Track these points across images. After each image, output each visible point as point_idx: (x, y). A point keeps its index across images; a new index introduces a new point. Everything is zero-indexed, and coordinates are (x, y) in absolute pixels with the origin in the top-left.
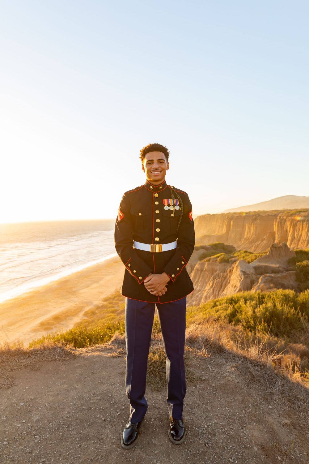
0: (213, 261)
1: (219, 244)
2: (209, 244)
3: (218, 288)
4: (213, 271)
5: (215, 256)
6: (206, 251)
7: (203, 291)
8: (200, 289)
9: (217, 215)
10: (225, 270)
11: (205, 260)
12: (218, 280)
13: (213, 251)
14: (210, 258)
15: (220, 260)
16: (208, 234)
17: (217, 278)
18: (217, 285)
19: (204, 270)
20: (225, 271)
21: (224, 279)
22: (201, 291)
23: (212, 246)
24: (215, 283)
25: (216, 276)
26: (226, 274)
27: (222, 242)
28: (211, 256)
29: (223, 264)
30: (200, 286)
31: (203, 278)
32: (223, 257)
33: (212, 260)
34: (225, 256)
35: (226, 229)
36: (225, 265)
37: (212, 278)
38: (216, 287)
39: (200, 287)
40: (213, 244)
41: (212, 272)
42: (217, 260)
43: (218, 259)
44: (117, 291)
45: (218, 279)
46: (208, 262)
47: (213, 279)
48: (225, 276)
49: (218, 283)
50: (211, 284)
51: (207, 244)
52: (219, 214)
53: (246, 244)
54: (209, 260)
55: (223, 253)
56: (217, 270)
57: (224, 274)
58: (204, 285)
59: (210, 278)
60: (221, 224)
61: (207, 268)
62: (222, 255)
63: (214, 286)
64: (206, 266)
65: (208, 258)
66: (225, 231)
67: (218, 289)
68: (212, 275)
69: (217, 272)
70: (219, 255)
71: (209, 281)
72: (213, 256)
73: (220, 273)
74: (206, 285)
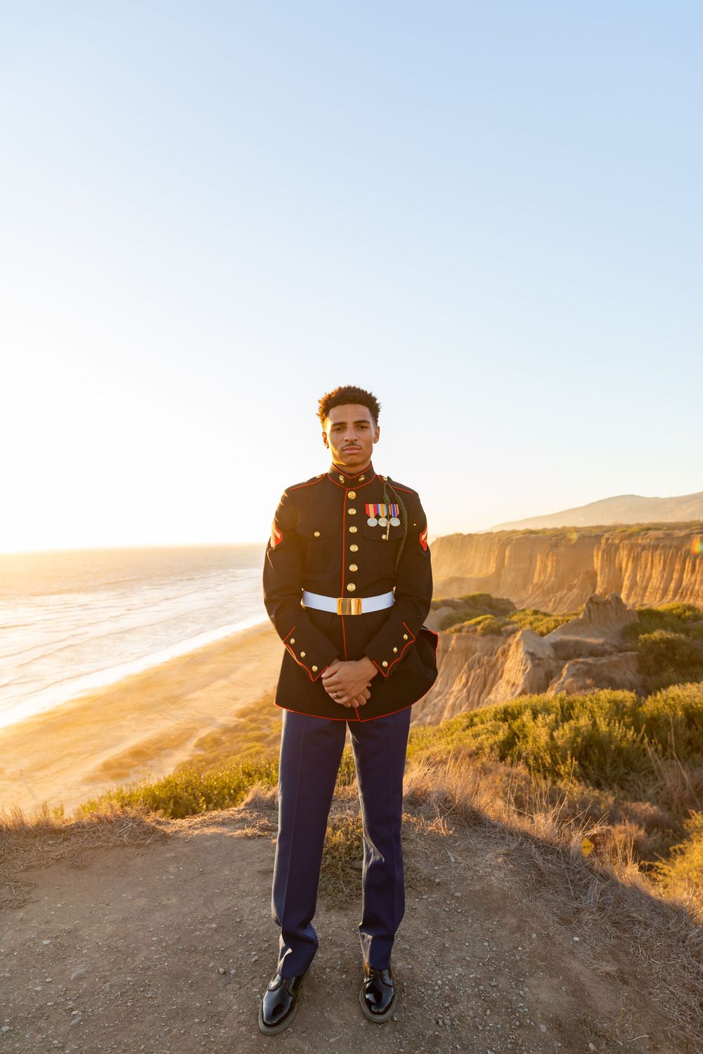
0: (468, 632)
1: (481, 595)
2: (459, 597)
3: (477, 688)
4: (467, 652)
5: (473, 621)
6: (455, 612)
7: (447, 693)
8: (442, 690)
9: (476, 535)
10: (493, 650)
11: (452, 629)
12: (479, 671)
13: (468, 610)
14: (461, 624)
15: (482, 629)
16: (457, 575)
17: (477, 666)
18: (476, 682)
19: (450, 649)
20: (494, 652)
21: (492, 670)
22: (444, 694)
23: (467, 600)
24: (472, 677)
25: (474, 662)
26: (494, 659)
27: (487, 593)
28: (463, 622)
29: (489, 637)
30: (441, 683)
31: (446, 667)
32: (490, 624)
33: (466, 629)
34: (494, 621)
35: (494, 565)
36: (492, 640)
37: (466, 666)
38: (474, 686)
39: (440, 686)
40: (469, 597)
41: (467, 654)
42: (476, 630)
43: (479, 627)
44: (268, 695)
45: (479, 668)
46: (458, 634)
47: (467, 670)
48: (492, 663)
49: (478, 678)
50: (464, 680)
51: (456, 597)
52: (481, 533)
53: (537, 596)
54: (460, 630)
55: (488, 616)
56: (476, 651)
57: (491, 658)
58: (449, 681)
59: (461, 668)
60: (485, 555)
61: (455, 646)
62: (486, 619)
63: (469, 684)
64: (453, 642)
65: (457, 626)
66: (493, 570)
67: (478, 690)
68: (466, 661)
69: (476, 654)
70: (480, 618)
71: (460, 672)
72: (468, 620)
73: (483, 656)
74: (454, 683)
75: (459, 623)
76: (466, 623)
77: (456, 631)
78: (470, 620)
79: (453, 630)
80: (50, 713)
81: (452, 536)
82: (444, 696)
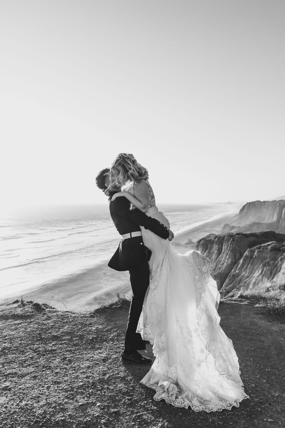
1: (270, 232)
2: (259, 232)
4: (263, 259)
5: (266, 244)
6: (257, 239)
8: (249, 276)
9: (268, 202)
11: (256, 247)
12: (268, 268)
13: (263, 239)
14: (260, 245)
15: (271, 248)
16: (257, 221)
17: (268, 265)
19: (254, 257)
20: (276, 259)
21: (275, 267)
24: (265, 270)
26: (276, 262)
27: (273, 231)
28: (261, 244)
29: (274, 252)
30: (249, 272)
31: (252, 265)
32: (275, 245)
33: (262, 248)
34: (277, 244)
35: (276, 217)
37: (261, 265)
38: (266, 274)
40: (264, 232)
42: (267, 248)
43: (269, 247)
46: (259, 250)
47: (262, 267)
48: (275, 264)
49: (268, 271)
50: (260, 272)
51: (257, 232)
52: (270, 201)
54: (259, 248)
55: (274, 242)
56: (267, 258)
57: (274, 262)
59: (259, 266)
60: (272, 212)
61: (257, 255)
62: (273, 243)
63: (263, 273)
64: (256, 253)
65: (258, 246)
66: (276, 219)
68: (262, 263)
69: (267, 260)
70: (270, 243)
71: (258, 268)
72: (263, 243)
73: (271, 261)
74: (255, 272)
75: (259, 244)
76: (263, 245)
77: (257, 248)
78: (264, 243)
79: (256, 248)
81: (255, 202)
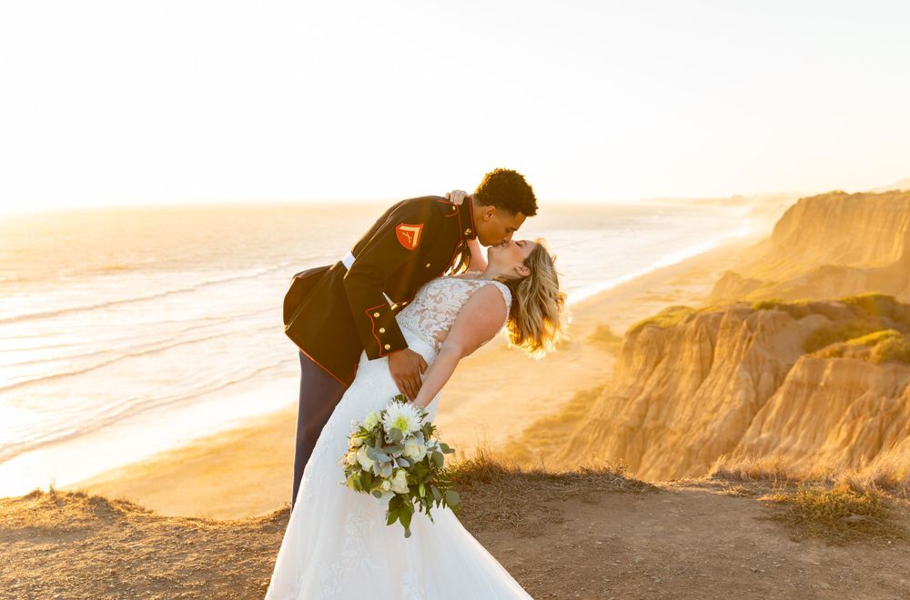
0: (854, 356)
1: (878, 298)
2: (839, 299)
4: (852, 390)
5: (864, 339)
6: (831, 323)
7: (814, 454)
8: (804, 449)
9: (870, 195)
10: (896, 388)
11: (827, 351)
12: (871, 420)
13: (854, 322)
14: (842, 344)
15: (878, 353)
16: (833, 263)
17: (868, 413)
18: (865, 439)
19: (822, 384)
20: (898, 391)
21: (893, 420)
22: (807, 456)
23: (853, 304)
24: (858, 429)
25: (863, 406)
26: (898, 402)
27: (887, 294)
28: (846, 339)
29: (892, 366)
30: (804, 437)
31: (814, 411)
32: (892, 343)
33: (850, 353)
34: (900, 341)
35: (901, 248)
36: (896, 371)
37: (848, 412)
38: (862, 444)
39: (803, 443)
40: (857, 299)
41: (850, 393)
42: (867, 354)
44: (514, 443)
45: (872, 415)
46: (837, 359)
47: (850, 418)
48: (894, 408)
49: (869, 431)
50: (844, 434)
51: (832, 299)
52: (878, 192)
54: (840, 354)
55: (890, 332)
56: (867, 388)
57: (893, 400)
58: (819, 434)
59: (840, 414)
60: (885, 230)
61: (831, 378)
62: (887, 336)
63: (853, 441)
64: (827, 372)
65: (836, 346)
66: (899, 255)
68: (848, 404)
69: (867, 393)
70: (875, 335)
71: (837, 422)
72: (853, 338)
73: (879, 397)
74: (826, 438)
75: (838, 341)
76: (851, 342)
77: (833, 354)
78: (857, 337)
79: (828, 353)
80: (187, 450)
81: (826, 197)
82: (810, 457)
